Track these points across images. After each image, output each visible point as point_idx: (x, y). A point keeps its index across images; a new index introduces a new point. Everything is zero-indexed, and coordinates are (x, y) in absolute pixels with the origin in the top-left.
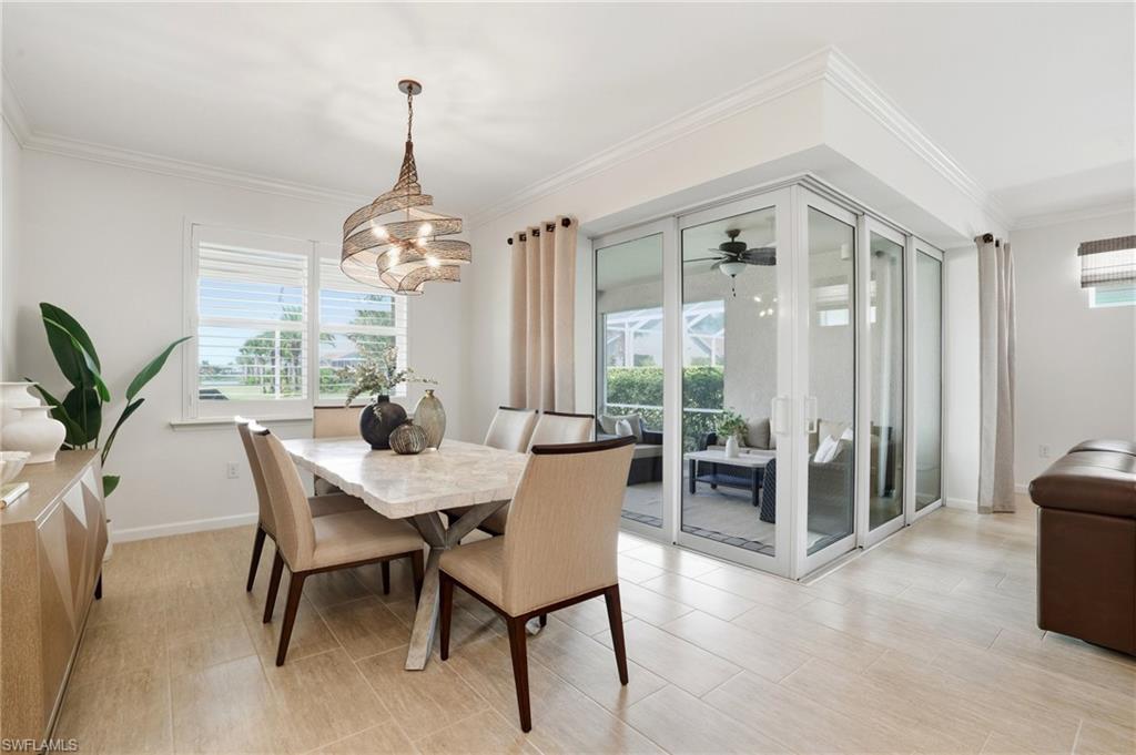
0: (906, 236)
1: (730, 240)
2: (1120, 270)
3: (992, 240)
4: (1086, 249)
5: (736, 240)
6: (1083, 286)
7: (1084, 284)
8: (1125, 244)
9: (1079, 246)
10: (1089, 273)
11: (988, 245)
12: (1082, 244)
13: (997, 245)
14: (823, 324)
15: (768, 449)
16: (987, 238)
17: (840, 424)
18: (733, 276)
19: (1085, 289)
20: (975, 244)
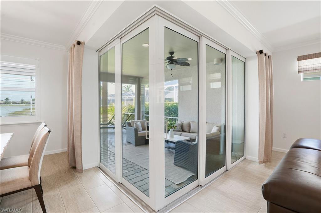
0: (227, 49)
1: (170, 56)
2: (313, 66)
3: (263, 53)
4: (300, 58)
5: (172, 56)
6: (299, 73)
7: (299, 72)
8: (314, 56)
9: (297, 57)
10: (301, 68)
11: (262, 55)
12: (298, 57)
13: (265, 55)
14: (211, 87)
15: (190, 132)
16: (261, 52)
17: (213, 124)
18: (172, 69)
19: (299, 74)
20: (256, 54)
